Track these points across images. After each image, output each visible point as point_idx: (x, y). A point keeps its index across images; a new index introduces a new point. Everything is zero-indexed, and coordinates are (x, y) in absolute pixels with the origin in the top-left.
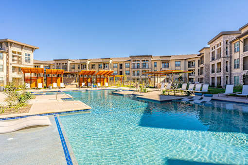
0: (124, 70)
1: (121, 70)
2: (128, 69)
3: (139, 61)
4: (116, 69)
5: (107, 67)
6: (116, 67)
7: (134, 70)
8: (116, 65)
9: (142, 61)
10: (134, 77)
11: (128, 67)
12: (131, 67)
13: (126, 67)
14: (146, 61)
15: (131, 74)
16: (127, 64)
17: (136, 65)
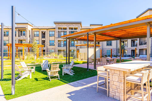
0: (47, 39)
1: (43, 39)
2: (52, 38)
4: (37, 38)
5: (24, 35)
6: (38, 36)
7: (60, 39)
8: (38, 33)
10: (60, 48)
11: (54, 35)
12: (57, 35)
13: (50, 36)
14: (75, 29)
15: (56, 44)
16: (51, 33)
17: (62, 33)
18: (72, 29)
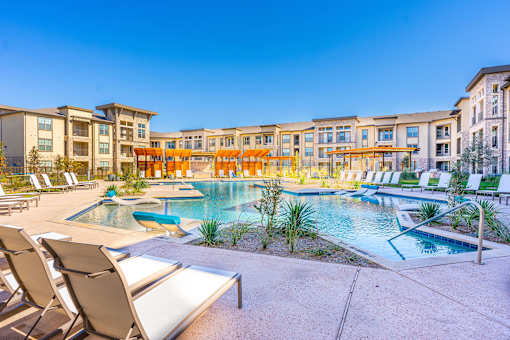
0: (302, 146)
1: (297, 147)
2: (309, 145)
3: (330, 128)
4: (287, 145)
5: (270, 141)
6: (289, 141)
7: (321, 146)
8: (288, 137)
9: (337, 127)
10: (321, 160)
11: (311, 140)
12: (316, 140)
13: (306, 140)
14: (346, 127)
15: (316, 153)
16: (307, 136)
17: (325, 136)
18: (341, 127)
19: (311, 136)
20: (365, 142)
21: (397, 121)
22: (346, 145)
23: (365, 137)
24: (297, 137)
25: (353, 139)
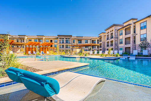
2: (56, 44)
3: (63, 39)
5: (41, 42)
7: (60, 44)
8: (48, 41)
9: (66, 39)
11: (57, 42)
12: (59, 42)
13: (55, 42)
14: (69, 39)
16: (55, 41)
17: (61, 41)
18: (67, 39)
19: (57, 41)
20: (74, 43)
21: (83, 38)
22: (68, 44)
23: (74, 42)
24: (51, 41)
25: (71, 42)
